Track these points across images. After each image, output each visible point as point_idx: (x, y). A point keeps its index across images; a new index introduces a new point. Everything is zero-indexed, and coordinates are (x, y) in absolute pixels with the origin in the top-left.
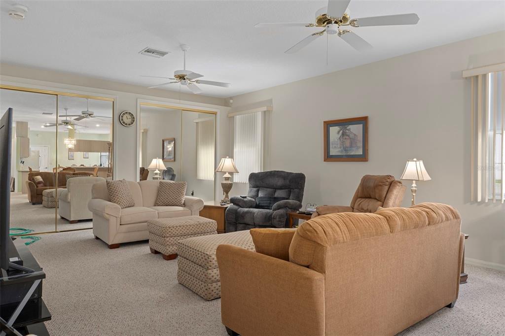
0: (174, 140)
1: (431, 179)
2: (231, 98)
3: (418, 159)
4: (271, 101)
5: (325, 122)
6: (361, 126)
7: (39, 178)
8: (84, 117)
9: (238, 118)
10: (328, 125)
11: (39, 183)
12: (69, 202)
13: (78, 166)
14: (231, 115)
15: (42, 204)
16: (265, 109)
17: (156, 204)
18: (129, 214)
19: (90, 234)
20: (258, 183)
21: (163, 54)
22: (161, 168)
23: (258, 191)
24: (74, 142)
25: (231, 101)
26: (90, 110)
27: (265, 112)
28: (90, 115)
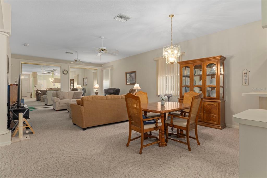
0: (87, 78)
1: (140, 89)
2: (103, 64)
3: (138, 84)
4: (113, 66)
5: (126, 73)
6: (134, 74)
7: (40, 92)
8: (54, 71)
9: (104, 71)
10: (126, 74)
11: (40, 93)
12: (47, 99)
13: (56, 88)
14: (102, 70)
15: (40, 101)
16: (111, 68)
17: (73, 99)
18: (62, 101)
19: (52, 108)
20: (106, 92)
21: (72, 53)
22: (80, 88)
23: (106, 94)
24: (53, 79)
25: (103, 65)
26: (56, 69)
27: (111, 69)
28: (56, 70)
